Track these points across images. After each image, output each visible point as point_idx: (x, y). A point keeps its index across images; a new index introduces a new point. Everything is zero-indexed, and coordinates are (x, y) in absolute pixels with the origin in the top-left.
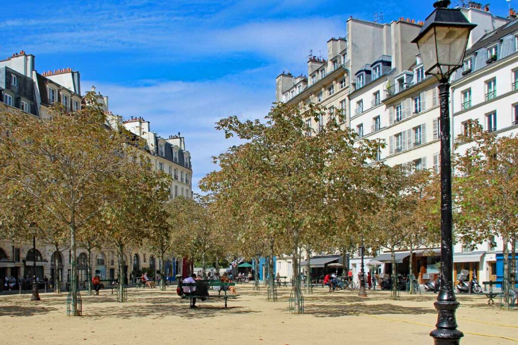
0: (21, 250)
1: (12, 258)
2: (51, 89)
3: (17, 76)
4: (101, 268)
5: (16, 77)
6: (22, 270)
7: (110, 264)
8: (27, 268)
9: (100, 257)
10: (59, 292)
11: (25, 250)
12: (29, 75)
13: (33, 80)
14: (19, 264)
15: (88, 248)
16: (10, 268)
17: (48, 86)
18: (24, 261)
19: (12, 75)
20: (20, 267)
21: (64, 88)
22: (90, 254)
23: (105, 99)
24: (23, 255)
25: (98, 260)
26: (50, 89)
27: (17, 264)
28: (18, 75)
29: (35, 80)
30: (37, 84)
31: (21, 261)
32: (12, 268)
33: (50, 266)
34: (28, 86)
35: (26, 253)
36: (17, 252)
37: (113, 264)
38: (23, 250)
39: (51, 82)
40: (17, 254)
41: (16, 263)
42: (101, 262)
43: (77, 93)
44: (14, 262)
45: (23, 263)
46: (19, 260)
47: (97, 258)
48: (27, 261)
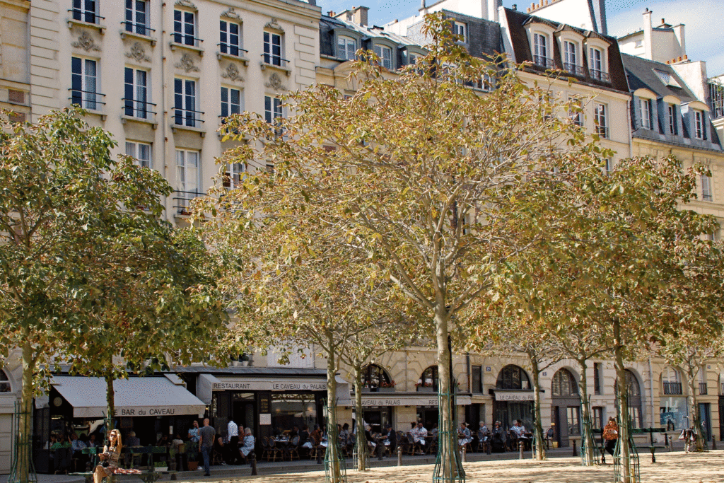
0: (484, 369)
1: (466, 386)
2: (539, 34)
3: (466, 24)
4: (672, 403)
5: (463, 25)
6: (488, 410)
7: (698, 392)
8: (498, 405)
9: (671, 377)
10: (542, 458)
11: (492, 368)
12: (491, 18)
13: (498, 25)
14: (482, 398)
15: (580, 357)
16: (463, 406)
17: (532, 30)
18: (491, 392)
19: (456, 23)
20: (484, 404)
21: (567, 28)
22: (584, 371)
23: (677, 31)
24: (490, 380)
25: (666, 384)
26: (536, 35)
27: (478, 399)
28: (469, 22)
29: (504, 23)
30: (507, 32)
31: (485, 391)
32: (467, 407)
33: (551, 401)
34: (490, 38)
35: (496, 375)
36: (477, 373)
37: (705, 393)
38: (489, 369)
39: (537, 20)
40: (478, 378)
41: (474, 396)
42: (673, 389)
43: (600, 31)
44: (471, 395)
45: (489, 397)
46: (481, 391)
47: (663, 379)
48: (497, 391)
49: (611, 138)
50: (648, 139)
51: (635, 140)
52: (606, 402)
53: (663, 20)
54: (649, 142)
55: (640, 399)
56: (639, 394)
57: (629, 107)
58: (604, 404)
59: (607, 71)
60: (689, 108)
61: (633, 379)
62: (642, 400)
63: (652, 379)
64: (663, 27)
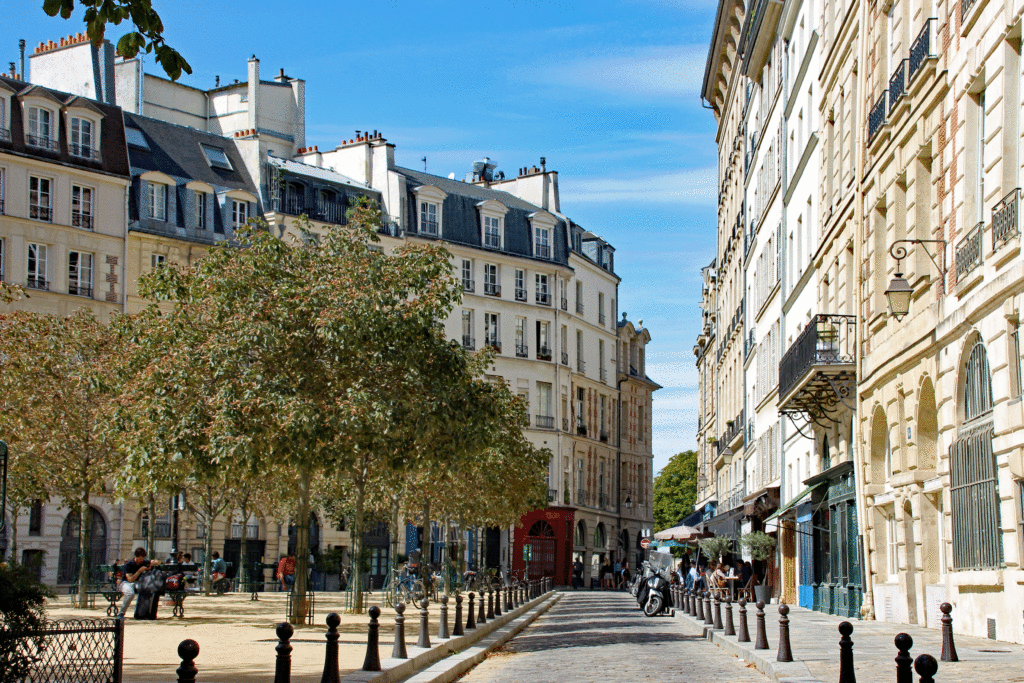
23: (295, 85)
49: (95, 230)
50: (154, 234)
51: (132, 233)
52: (47, 544)
53: (282, 70)
54: (155, 237)
55: (105, 541)
56: (104, 536)
57: (128, 193)
58: (43, 547)
59: (98, 147)
60: (227, 198)
61: (97, 519)
62: (107, 543)
63: (122, 519)
64: (279, 81)
